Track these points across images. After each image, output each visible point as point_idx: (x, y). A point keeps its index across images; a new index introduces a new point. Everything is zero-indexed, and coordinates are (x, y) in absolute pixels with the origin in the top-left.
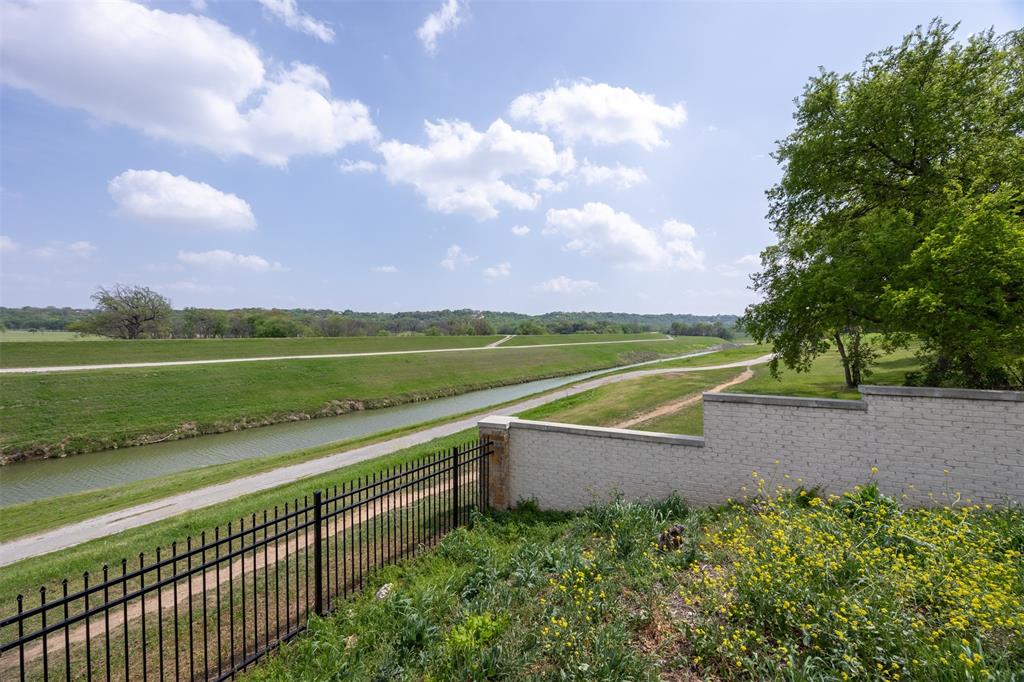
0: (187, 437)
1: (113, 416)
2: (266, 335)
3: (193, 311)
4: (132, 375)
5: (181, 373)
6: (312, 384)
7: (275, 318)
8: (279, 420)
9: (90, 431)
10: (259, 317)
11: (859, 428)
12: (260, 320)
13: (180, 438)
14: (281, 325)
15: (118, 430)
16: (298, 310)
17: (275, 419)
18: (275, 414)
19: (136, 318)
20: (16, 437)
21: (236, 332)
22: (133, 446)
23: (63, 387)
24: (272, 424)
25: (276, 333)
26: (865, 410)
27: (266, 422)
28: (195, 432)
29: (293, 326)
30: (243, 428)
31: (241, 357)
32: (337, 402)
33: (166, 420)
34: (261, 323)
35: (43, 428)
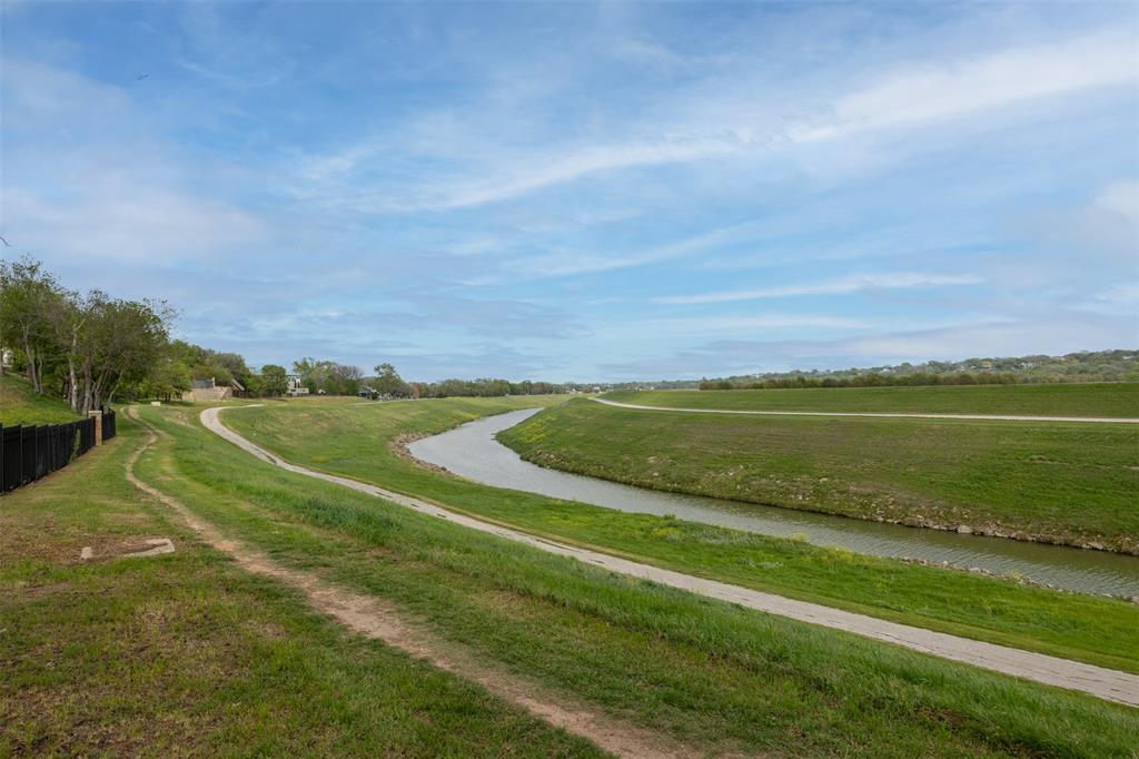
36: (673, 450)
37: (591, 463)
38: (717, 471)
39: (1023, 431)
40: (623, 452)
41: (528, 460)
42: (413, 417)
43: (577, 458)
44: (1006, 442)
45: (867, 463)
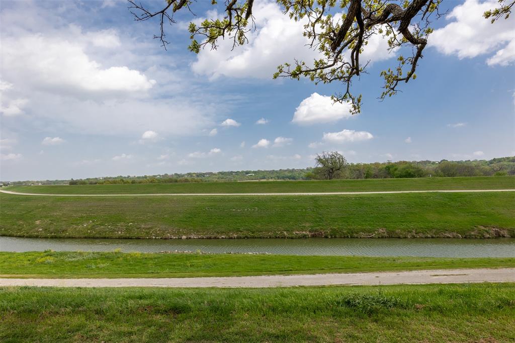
0: (382, 237)
1: (345, 219)
8: (437, 236)
9: (338, 226)
13: (379, 238)
15: (349, 227)
17: (434, 234)
18: (434, 231)
19: (332, 169)
22: (357, 238)
24: (432, 237)
27: (429, 236)
28: (386, 235)
30: (414, 237)
32: (483, 228)
33: (370, 225)
35: (320, 222)
36: (51, 216)
38: (77, 225)
40: (18, 220)
44: (198, 203)
45: (149, 215)
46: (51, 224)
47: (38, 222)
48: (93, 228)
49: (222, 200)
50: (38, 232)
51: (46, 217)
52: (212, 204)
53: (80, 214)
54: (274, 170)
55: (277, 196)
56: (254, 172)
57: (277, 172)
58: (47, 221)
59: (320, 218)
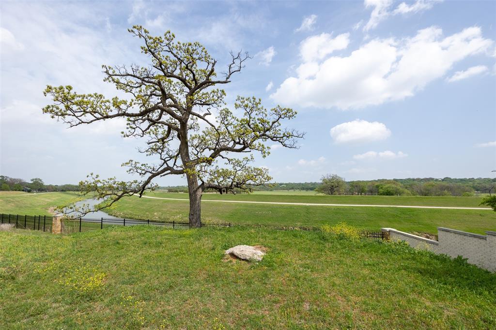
2: (383, 194)
3: (353, 182)
4: (329, 209)
5: (344, 209)
6: (402, 221)
7: (388, 185)
9: (317, 226)
10: (381, 185)
11: (484, 246)
12: (381, 186)
14: (391, 189)
16: (409, 179)
19: (332, 186)
20: (302, 224)
21: (371, 192)
23: (312, 210)
25: (388, 193)
26: (486, 240)
29: (399, 190)
31: (369, 204)
34: (382, 188)
35: (307, 222)
36: (162, 211)
37: (136, 215)
38: (174, 216)
39: (240, 205)
40: (146, 212)
41: (111, 215)
42: (54, 200)
43: (131, 214)
44: (238, 207)
45: (211, 212)
46: (162, 215)
47: (156, 214)
48: (182, 218)
49: (252, 205)
50: (156, 218)
51: (159, 211)
52: (245, 208)
53: (175, 210)
54: (300, 183)
55: (284, 205)
56: (286, 184)
57: (302, 184)
58: (160, 213)
59: (307, 220)
